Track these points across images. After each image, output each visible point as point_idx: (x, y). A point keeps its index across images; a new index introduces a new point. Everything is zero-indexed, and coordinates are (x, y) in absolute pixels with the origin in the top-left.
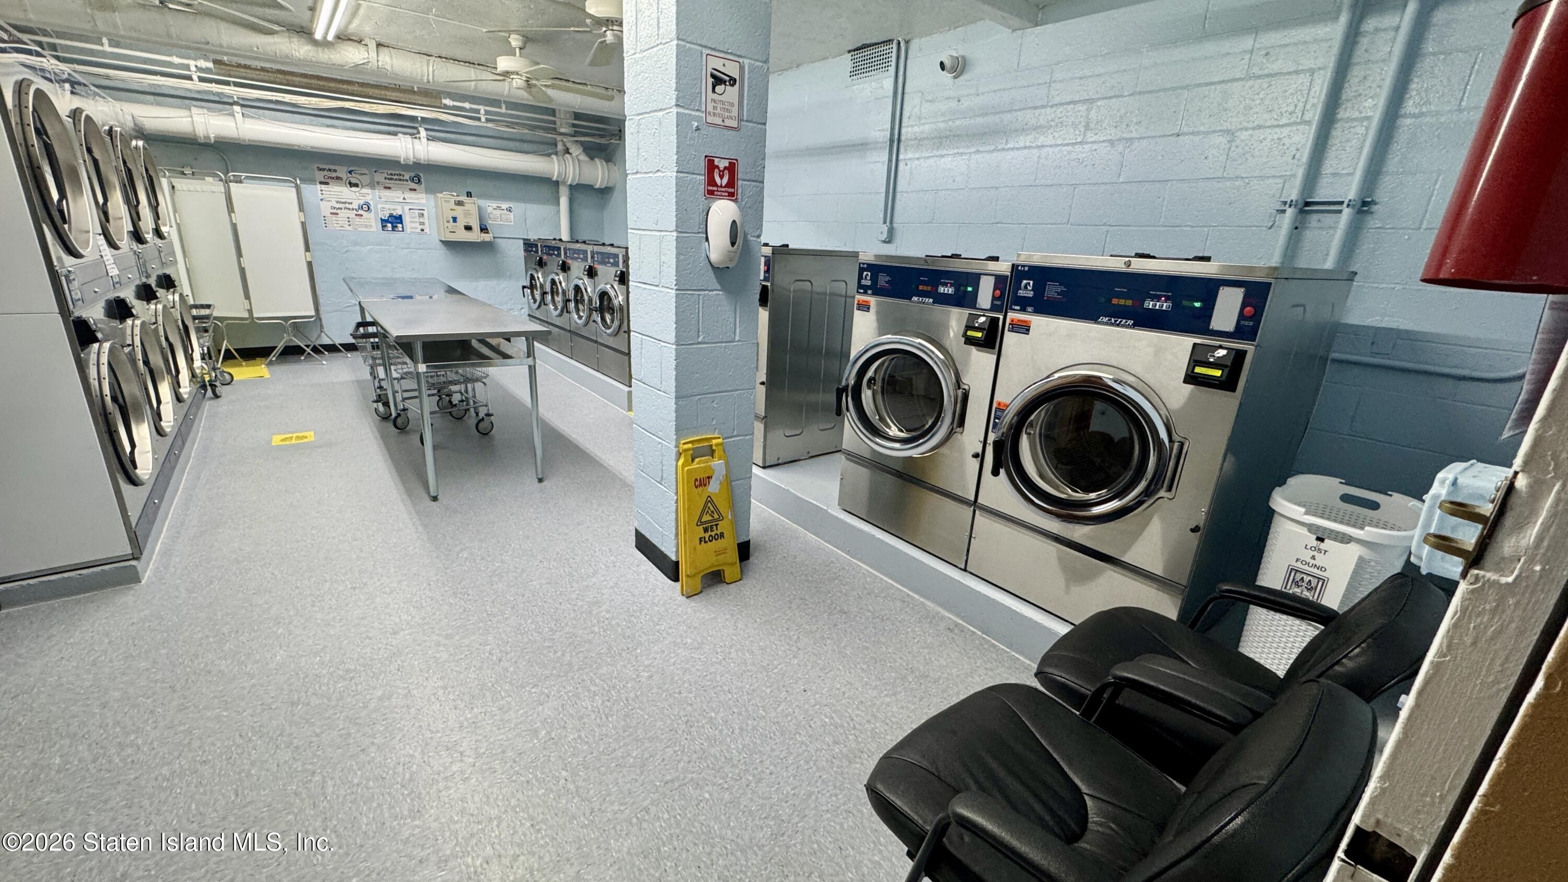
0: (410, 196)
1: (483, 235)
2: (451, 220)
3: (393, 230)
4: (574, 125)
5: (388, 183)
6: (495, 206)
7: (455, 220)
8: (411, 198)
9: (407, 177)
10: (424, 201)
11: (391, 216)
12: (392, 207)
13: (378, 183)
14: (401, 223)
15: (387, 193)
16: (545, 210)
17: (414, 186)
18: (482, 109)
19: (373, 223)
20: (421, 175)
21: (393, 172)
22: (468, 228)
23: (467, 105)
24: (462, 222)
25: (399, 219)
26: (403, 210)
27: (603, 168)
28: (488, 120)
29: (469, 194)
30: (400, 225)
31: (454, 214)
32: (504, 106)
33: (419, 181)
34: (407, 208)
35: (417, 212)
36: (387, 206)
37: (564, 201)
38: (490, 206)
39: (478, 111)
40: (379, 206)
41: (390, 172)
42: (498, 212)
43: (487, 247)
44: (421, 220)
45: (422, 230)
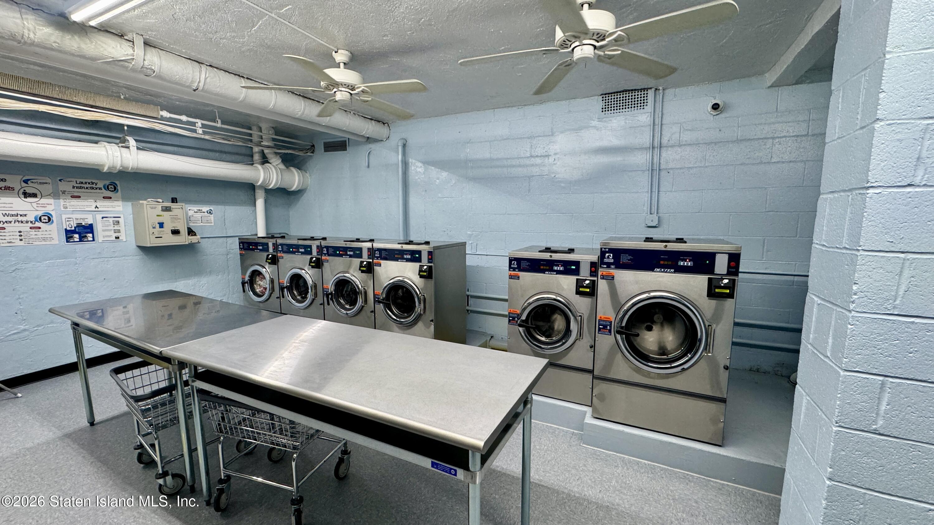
0: (104, 205)
1: (190, 237)
2: (158, 225)
3: (81, 240)
4: (274, 140)
5: (76, 192)
6: (196, 209)
7: (161, 225)
8: (104, 206)
9: (100, 185)
10: (121, 209)
11: (79, 226)
12: (79, 216)
13: (64, 192)
14: (92, 232)
15: (75, 202)
16: (242, 211)
17: (108, 194)
18: (199, 122)
19: (55, 235)
20: (117, 182)
21: (84, 181)
22: (176, 232)
23: (184, 118)
24: (169, 227)
25: (90, 228)
26: (94, 219)
27: (299, 176)
28: (204, 133)
29: (174, 200)
30: (91, 235)
31: (161, 220)
32: (219, 121)
33: (115, 188)
34: (99, 217)
35: (111, 220)
36: (74, 216)
37: (260, 203)
38: (192, 209)
39: (194, 124)
40: (64, 217)
41: (78, 181)
42: (199, 215)
43: (191, 248)
44: (116, 228)
45: (117, 238)
